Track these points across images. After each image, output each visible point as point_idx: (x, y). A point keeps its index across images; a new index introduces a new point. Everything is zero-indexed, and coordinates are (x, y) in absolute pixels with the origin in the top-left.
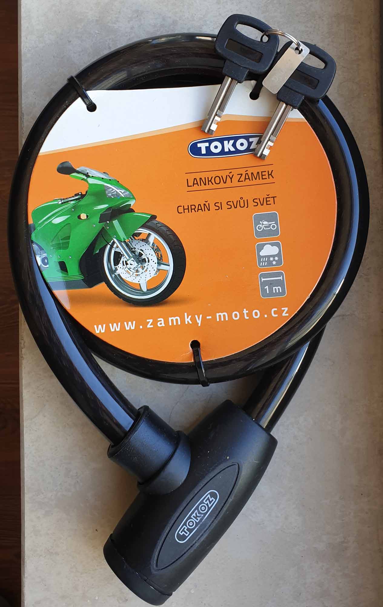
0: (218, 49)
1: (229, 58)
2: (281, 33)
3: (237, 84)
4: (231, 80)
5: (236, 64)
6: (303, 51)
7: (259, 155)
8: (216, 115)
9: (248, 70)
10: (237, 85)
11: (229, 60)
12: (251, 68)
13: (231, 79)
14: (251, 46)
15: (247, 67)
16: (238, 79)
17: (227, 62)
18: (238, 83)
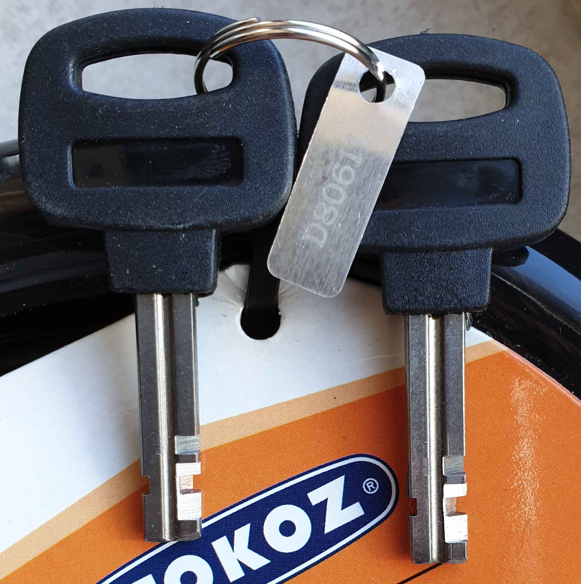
0: (48, 207)
1: (108, 221)
2: (274, 27)
3: (196, 304)
4: (164, 304)
5: (151, 230)
6: (398, 81)
7: (434, 555)
8: (174, 459)
9: (214, 231)
10: (197, 308)
11: (115, 228)
12: (220, 219)
13: (164, 296)
14: (177, 131)
15: (201, 220)
16: (189, 287)
17: (111, 238)
18: (200, 299)
